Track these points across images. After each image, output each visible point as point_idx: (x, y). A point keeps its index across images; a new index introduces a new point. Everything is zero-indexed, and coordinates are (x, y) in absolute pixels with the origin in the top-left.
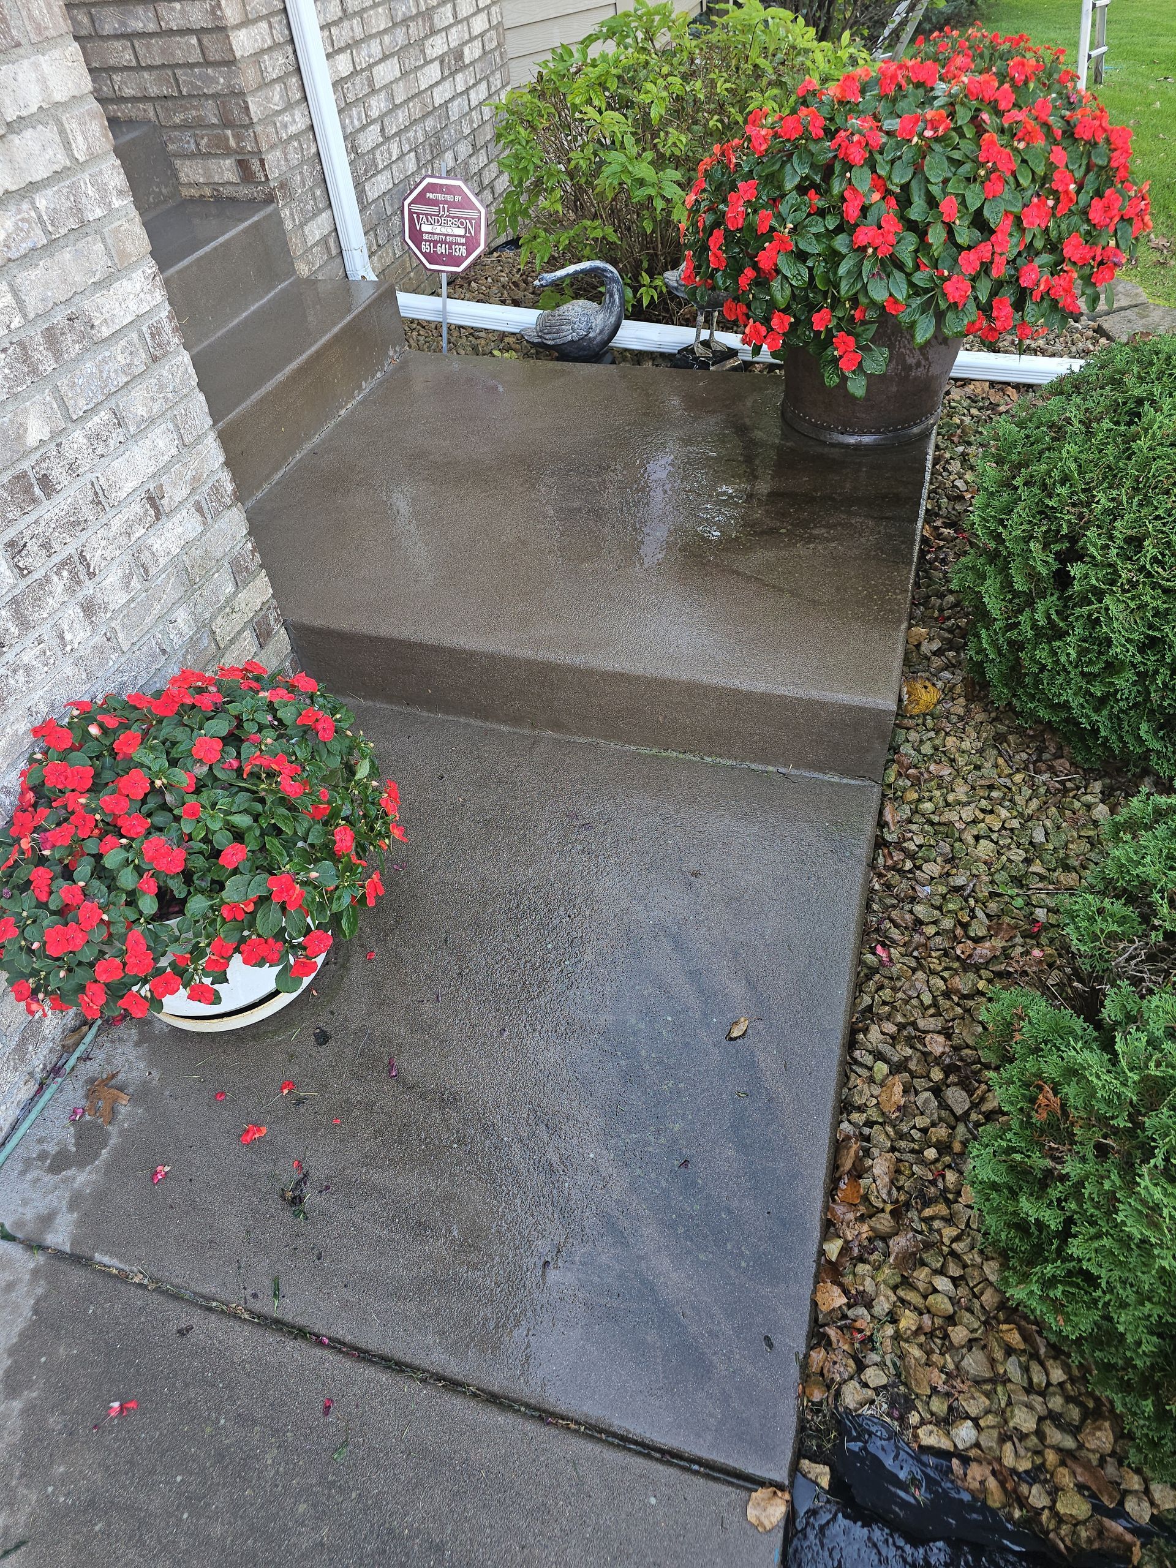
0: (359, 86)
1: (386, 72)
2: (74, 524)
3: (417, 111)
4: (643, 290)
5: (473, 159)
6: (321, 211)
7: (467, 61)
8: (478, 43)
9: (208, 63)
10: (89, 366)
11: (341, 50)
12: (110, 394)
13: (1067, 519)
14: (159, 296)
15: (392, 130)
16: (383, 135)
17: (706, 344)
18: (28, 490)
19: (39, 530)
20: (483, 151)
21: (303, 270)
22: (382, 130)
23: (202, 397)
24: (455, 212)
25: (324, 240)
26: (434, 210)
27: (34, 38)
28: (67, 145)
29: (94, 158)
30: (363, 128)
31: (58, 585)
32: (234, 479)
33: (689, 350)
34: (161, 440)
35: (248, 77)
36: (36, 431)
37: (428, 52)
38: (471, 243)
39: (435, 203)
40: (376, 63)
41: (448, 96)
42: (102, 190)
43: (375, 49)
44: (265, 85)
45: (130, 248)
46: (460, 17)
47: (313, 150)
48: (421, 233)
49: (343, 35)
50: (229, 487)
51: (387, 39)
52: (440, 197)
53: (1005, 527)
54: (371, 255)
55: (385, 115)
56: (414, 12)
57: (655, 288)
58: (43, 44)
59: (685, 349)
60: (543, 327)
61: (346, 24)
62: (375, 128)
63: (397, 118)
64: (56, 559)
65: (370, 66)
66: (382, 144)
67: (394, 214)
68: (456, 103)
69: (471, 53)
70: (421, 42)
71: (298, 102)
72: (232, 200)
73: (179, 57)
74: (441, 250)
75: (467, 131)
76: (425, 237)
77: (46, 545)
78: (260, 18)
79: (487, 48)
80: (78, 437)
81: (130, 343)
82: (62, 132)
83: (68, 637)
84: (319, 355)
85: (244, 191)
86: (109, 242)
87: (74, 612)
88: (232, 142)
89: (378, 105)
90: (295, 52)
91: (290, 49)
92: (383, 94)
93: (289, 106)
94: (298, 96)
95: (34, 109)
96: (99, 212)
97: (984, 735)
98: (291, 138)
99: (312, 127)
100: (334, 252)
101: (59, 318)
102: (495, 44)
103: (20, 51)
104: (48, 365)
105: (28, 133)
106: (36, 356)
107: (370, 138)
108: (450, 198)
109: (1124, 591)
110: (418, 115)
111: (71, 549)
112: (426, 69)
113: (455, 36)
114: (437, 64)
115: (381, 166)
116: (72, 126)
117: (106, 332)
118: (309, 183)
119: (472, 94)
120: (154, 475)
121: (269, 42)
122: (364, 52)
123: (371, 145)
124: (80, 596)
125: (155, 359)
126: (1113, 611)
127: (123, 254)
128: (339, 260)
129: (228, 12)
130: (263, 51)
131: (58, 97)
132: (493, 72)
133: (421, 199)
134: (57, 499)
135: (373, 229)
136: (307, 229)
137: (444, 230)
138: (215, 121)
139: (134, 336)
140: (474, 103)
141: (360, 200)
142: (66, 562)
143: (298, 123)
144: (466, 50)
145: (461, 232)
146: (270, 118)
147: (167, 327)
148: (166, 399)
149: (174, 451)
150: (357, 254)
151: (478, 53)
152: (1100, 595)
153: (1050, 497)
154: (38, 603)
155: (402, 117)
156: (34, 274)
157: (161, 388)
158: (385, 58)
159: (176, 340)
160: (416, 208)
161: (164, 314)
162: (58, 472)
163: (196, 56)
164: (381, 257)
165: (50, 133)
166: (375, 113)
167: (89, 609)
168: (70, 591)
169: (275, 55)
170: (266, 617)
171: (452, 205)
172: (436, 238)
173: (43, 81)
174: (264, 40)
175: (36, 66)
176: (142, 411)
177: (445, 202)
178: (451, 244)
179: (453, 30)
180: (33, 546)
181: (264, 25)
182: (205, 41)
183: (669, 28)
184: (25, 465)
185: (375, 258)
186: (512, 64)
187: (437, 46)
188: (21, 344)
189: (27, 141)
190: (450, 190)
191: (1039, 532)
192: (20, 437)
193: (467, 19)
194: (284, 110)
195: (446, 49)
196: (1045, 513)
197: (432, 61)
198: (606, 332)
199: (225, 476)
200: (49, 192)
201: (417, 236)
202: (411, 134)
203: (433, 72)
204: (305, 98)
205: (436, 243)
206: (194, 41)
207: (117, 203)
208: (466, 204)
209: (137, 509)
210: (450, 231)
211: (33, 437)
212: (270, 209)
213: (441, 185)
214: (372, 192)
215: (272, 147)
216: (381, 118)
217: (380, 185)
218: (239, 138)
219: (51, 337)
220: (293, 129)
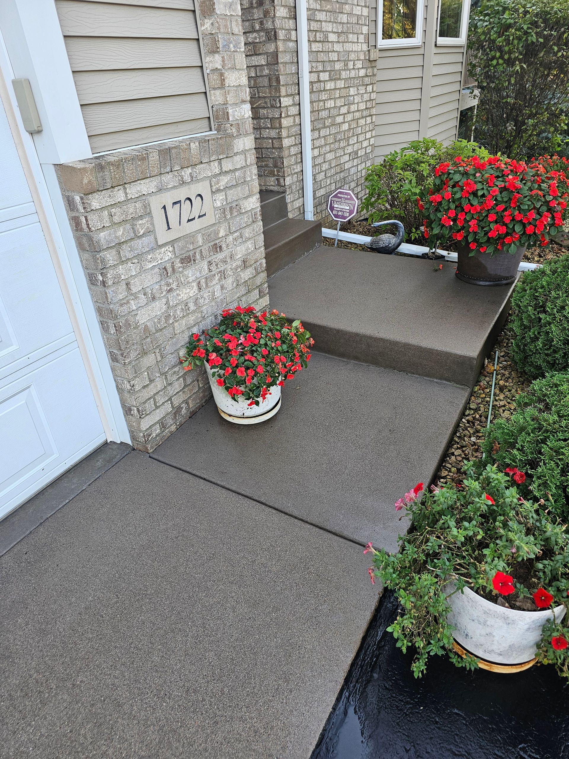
0: (319, 160)
1: (330, 156)
2: (225, 262)
3: (338, 169)
4: (412, 234)
5: (356, 188)
6: (299, 198)
7: (359, 156)
8: (364, 150)
9: (273, 148)
10: (238, 219)
11: (316, 148)
12: (241, 228)
13: (541, 300)
14: (258, 204)
15: (329, 175)
16: (325, 176)
17: (433, 253)
18: (216, 248)
19: (216, 260)
20: (360, 186)
21: (290, 216)
22: (325, 175)
23: (263, 236)
24: (347, 201)
25: (299, 208)
26: (340, 200)
27: (245, 133)
28: (246, 161)
29: (251, 165)
30: (319, 173)
31: (217, 277)
32: (266, 263)
33: (427, 254)
34: (250, 245)
35: (286, 153)
36: (222, 233)
37: (346, 151)
38: (351, 212)
39: (340, 198)
40: (327, 153)
41: (350, 166)
42: (251, 173)
43: (328, 148)
44: (290, 156)
45: (254, 190)
46: (359, 141)
47: (301, 178)
48: (334, 207)
49: (317, 143)
50: (265, 265)
51: (332, 146)
52: (342, 196)
53: (521, 302)
54: (314, 215)
55: (327, 170)
56: (343, 138)
57: (417, 234)
58: (247, 134)
59: (425, 254)
60: (372, 243)
61: (320, 140)
62: (323, 173)
63: (331, 172)
64: (218, 270)
65: (325, 154)
66: (324, 179)
67: (324, 202)
68: (353, 169)
69: (361, 153)
70: (344, 148)
71: (299, 162)
72: (271, 191)
73: (265, 145)
74: (340, 213)
75: (355, 179)
76: (335, 209)
77: (217, 265)
78: (293, 136)
79: (367, 152)
80: (231, 238)
81: (249, 215)
82: (246, 157)
83: (216, 294)
84: (293, 240)
85: (276, 188)
86: (250, 187)
87: (218, 287)
88: (276, 173)
89: (325, 166)
90: (301, 147)
91: (300, 146)
92: (328, 163)
93: (296, 163)
94: (300, 160)
95: (241, 150)
96: (249, 179)
97: (514, 381)
98: (295, 173)
99: (302, 171)
100: (302, 212)
101: (234, 205)
102: (370, 151)
103: (241, 136)
104: (228, 217)
105: (238, 156)
106: (227, 213)
107: (321, 176)
108: (346, 196)
109: (558, 323)
110: (339, 171)
111: (222, 269)
112: (344, 157)
113: (356, 147)
114: (348, 155)
115: (323, 186)
116: (248, 156)
117: (243, 211)
118: (298, 188)
119: (359, 167)
120: (246, 255)
121: (294, 143)
122: (324, 149)
123: (321, 179)
124: (221, 283)
125: (253, 222)
126: (554, 329)
127: (252, 191)
128: (302, 215)
129: (283, 133)
130: (292, 146)
131: (247, 148)
132: (368, 160)
133: (336, 196)
134: (222, 253)
135: (317, 207)
136: (294, 203)
137: (342, 207)
138: (272, 166)
139: (250, 214)
140: (359, 170)
141: (314, 196)
142: (220, 272)
143: (299, 169)
144: (359, 152)
145: (348, 208)
146: (289, 167)
147: (259, 213)
148: (254, 234)
149: (252, 249)
150: (309, 213)
151: (363, 153)
152: (550, 324)
153: (536, 293)
154: (211, 280)
155: (333, 171)
156: (231, 192)
157: (253, 230)
158: (330, 151)
159: (260, 218)
160: (333, 199)
161: (259, 210)
162: (224, 246)
163: (270, 146)
164: (317, 216)
165: (243, 157)
166: (324, 169)
167: (222, 287)
168: (220, 280)
169: (295, 147)
170: (266, 310)
171: (346, 199)
172: (339, 209)
173: (244, 144)
174: (292, 143)
175: (244, 140)
176: (247, 235)
177: (344, 198)
178: (343, 212)
179: (356, 145)
180: (214, 264)
181: (293, 138)
182: (274, 142)
183: (435, 148)
184: (217, 242)
185: (315, 216)
186: (376, 158)
187: (349, 150)
188: (224, 209)
189: (237, 158)
190: (347, 194)
191: (532, 304)
192: (218, 234)
193: (361, 142)
194: (294, 164)
195: (352, 150)
196: (536, 298)
197: (346, 154)
198: (396, 245)
199: (264, 261)
200: (239, 172)
201: (332, 208)
202: (335, 177)
203: (347, 158)
204: (302, 161)
205: (338, 211)
206: (270, 141)
207: (254, 177)
208: (351, 199)
209: (239, 263)
210: (344, 207)
211: (221, 235)
212: (283, 195)
213: (343, 192)
214: (319, 194)
215: (288, 175)
216: (326, 171)
217: (322, 192)
218: (278, 171)
219: (231, 208)
220: (296, 171)
